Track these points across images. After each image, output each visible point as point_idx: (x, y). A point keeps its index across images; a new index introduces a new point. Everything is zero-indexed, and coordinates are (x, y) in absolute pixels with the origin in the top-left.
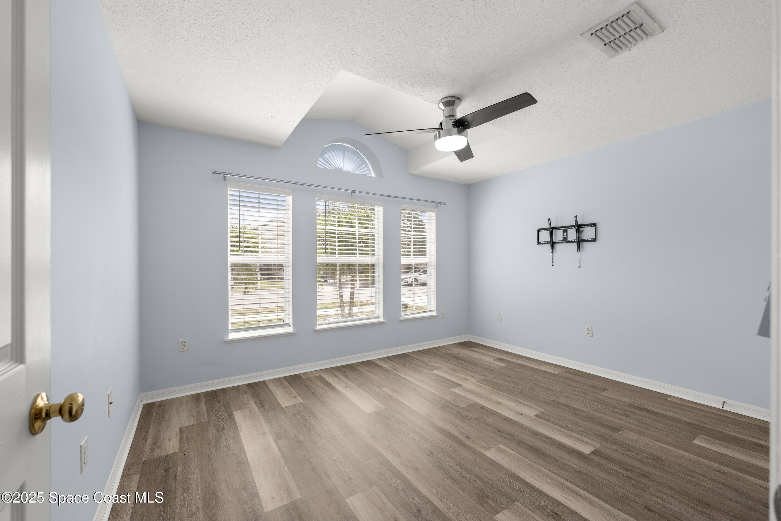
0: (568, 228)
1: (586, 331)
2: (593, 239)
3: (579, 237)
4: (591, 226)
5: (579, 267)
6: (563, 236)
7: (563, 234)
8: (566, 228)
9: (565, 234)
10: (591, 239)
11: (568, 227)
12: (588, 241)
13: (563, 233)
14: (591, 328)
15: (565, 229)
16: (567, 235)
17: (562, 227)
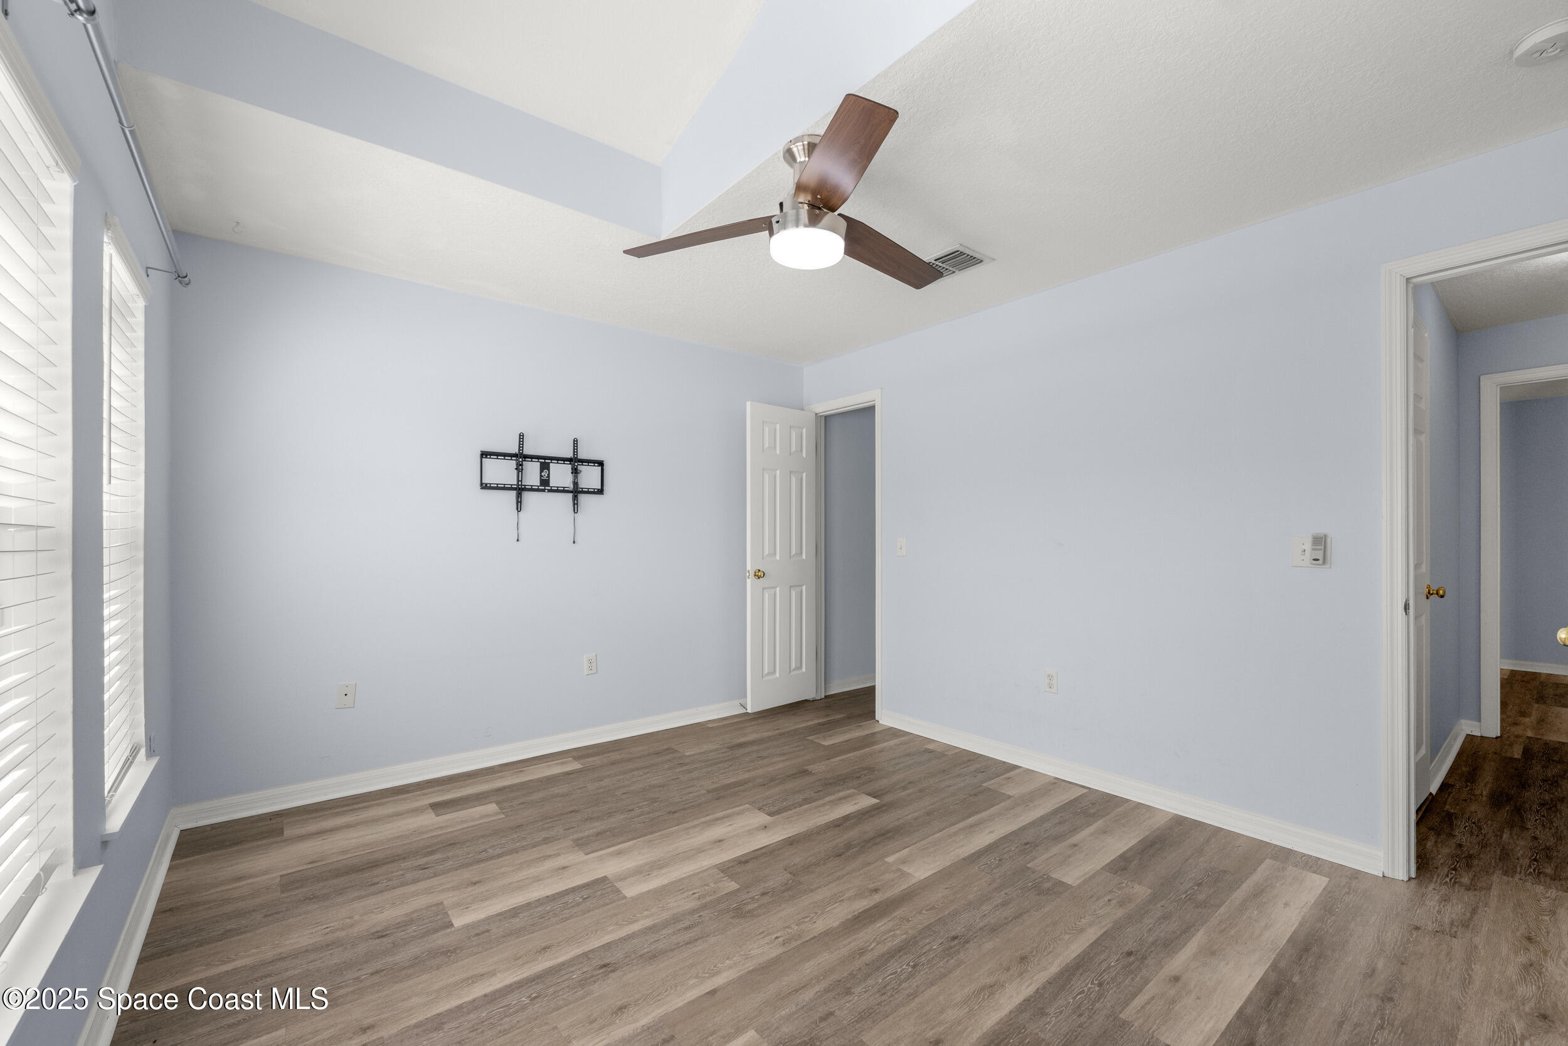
0: (551, 462)
1: (586, 665)
2: (598, 490)
3: (576, 484)
4: (594, 466)
5: (574, 542)
6: (541, 476)
7: (541, 473)
8: (546, 461)
9: (545, 473)
10: (594, 489)
11: (552, 459)
12: (588, 492)
13: (541, 471)
14: (594, 658)
15: (545, 463)
16: (549, 475)
17: (538, 457)
